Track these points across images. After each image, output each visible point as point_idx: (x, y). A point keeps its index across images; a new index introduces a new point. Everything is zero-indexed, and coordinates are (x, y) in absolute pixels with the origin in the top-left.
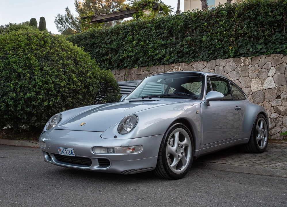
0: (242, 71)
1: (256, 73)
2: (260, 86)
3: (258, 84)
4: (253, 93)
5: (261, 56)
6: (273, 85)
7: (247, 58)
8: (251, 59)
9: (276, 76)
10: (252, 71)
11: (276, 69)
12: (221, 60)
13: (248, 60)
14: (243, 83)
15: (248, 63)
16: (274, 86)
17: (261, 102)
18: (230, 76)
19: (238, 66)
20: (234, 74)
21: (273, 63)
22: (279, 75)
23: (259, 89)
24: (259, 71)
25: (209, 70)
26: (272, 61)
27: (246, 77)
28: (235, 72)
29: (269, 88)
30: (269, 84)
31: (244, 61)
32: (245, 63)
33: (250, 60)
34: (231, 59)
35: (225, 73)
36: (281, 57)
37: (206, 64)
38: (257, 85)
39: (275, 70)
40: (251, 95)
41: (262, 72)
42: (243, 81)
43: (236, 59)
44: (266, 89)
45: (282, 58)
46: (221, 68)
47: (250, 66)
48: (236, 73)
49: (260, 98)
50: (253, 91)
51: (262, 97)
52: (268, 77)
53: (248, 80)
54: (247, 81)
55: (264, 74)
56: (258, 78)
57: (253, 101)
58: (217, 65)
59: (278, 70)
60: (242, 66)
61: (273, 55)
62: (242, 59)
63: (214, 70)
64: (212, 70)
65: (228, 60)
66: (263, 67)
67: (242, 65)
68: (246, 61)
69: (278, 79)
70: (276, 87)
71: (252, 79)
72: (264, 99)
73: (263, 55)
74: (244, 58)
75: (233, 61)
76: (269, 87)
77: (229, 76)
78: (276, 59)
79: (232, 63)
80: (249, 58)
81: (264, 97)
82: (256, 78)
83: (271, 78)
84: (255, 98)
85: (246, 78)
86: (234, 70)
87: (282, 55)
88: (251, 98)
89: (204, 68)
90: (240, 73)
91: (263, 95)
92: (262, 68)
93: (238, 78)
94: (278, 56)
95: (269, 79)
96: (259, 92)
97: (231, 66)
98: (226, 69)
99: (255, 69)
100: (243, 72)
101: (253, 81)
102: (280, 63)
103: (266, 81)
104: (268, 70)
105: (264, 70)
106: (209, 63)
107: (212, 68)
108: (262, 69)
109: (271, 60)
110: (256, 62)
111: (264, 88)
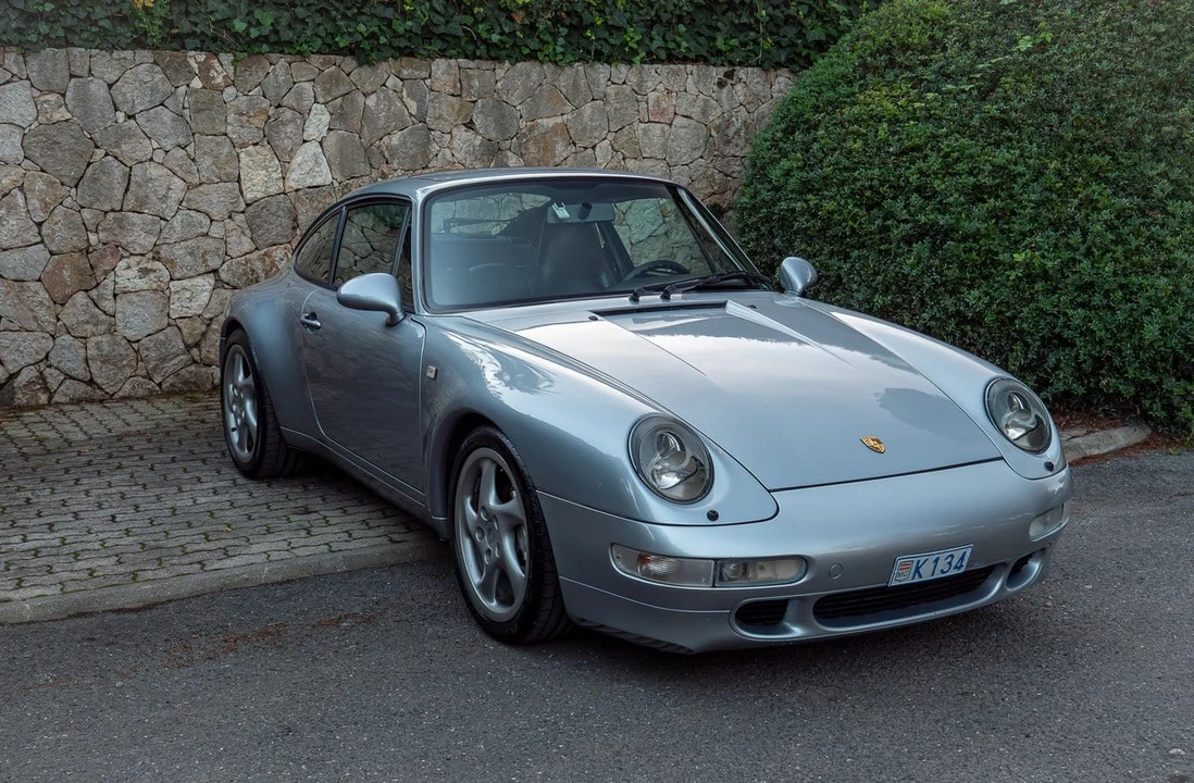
0: (199, 111)
1: (258, 122)
2: (275, 175)
3: (266, 168)
4: (248, 205)
5: (274, 56)
6: (324, 176)
7: (216, 55)
8: (235, 63)
9: (332, 139)
10: (241, 114)
11: (331, 114)
12: (94, 52)
13: (222, 68)
14: (207, 162)
15: (219, 80)
16: (329, 179)
17: (284, 241)
18: (146, 130)
19: (176, 88)
20: (165, 123)
21: (318, 89)
22: (342, 139)
23: (273, 190)
24: (269, 117)
25: (37, 93)
26: (313, 80)
27: (219, 139)
28: (166, 115)
29: (309, 187)
30: (308, 169)
31: (205, 69)
32: (206, 79)
33: (232, 68)
34: (145, 55)
35: (121, 116)
36: (347, 70)
37: (16, 62)
38: (264, 172)
39: (326, 118)
40: (243, 212)
41: (283, 123)
42: (205, 153)
43: (167, 55)
44: (297, 190)
45: (348, 75)
46: (97, 88)
47: (231, 91)
48: (173, 120)
49: (281, 225)
50: (249, 196)
51: (286, 222)
52: (305, 141)
53: (226, 150)
54: (223, 157)
55: (289, 129)
56: (266, 143)
57: (251, 239)
58: (78, 72)
59: (339, 117)
60: (196, 91)
61: (317, 56)
62: (195, 59)
63: (63, 95)
64: (52, 98)
65: (128, 54)
66: (285, 102)
67: (197, 83)
68: (213, 71)
69: (341, 152)
70: (336, 185)
71: (244, 146)
72: (294, 228)
73: (282, 52)
74: (202, 57)
75: (155, 63)
76: (309, 182)
77: (139, 131)
78: (331, 76)
79: (150, 72)
80: (226, 58)
81: (295, 220)
82: (256, 144)
83: (313, 148)
84: (259, 227)
85: (218, 144)
86: (162, 104)
87: (349, 63)
88: (245, 225)
89: (8, 82)
90: (188, 119)
91: (290, 212)
92: (279, 106)
93: (182, 141)
94: (335, 64)
95: (311, 153)
96: (273, 200)
97: (149, 85)
98: (124, 95)
99: (252, 105)
100: (203, 116)
101: (249, 154)
102: (343, 90)
103: (298, 159)
104: (303, 114)
105: (288, 114)
106: (34, 62)
107: (54, 87)
108: (281, 110)
109: (312, 77)
110: (253, 80)
111: (292, 184)
